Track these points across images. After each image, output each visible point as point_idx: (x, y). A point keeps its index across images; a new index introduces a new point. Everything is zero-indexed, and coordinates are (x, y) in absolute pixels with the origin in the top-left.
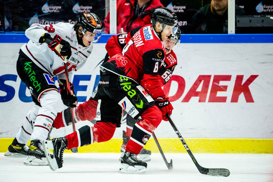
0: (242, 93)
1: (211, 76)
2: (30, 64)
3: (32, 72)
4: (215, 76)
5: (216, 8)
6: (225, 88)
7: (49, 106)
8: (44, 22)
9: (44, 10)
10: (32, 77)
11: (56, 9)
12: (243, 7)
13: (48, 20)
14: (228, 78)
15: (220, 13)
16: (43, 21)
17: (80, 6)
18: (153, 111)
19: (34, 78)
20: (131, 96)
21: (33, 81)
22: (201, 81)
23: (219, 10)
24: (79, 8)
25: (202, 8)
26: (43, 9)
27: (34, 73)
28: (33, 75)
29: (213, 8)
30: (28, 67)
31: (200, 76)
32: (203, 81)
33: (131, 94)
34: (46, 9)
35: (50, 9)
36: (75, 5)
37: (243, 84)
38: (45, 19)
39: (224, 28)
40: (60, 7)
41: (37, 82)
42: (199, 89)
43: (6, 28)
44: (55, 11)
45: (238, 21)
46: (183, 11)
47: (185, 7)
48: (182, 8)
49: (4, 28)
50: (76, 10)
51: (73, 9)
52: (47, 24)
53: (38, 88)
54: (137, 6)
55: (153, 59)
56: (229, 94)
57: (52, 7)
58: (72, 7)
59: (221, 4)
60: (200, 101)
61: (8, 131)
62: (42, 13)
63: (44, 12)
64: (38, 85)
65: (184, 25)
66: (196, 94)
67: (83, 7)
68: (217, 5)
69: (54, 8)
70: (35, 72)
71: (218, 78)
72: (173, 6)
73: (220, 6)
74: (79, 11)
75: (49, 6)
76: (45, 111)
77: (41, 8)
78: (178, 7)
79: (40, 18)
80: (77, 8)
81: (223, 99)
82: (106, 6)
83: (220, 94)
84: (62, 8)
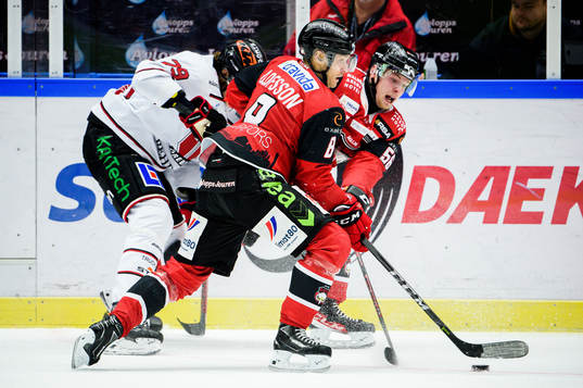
0: (577, 205)
1: (509, 168)
2: (108, 140)
3: (112, 160)
4: (518, 168)
5: (520, 25)
6: (539, 194)
7: (146, 230)
8: (158, 53)
9: (158, 29)
10: (112, 171)
11: (182, 26)
12: (579, 22)
13: (165, 49)
14: (545, 172)
15: (528, 35)
16: (156, 51)
17: (233, 19)
18: (330, 233)
19: (115, 172)
20: (287, 205)
21: (114, 179)
22: (487, 179)
23: (526, 29)
24: (231, 24)
25: (491, 26)
26: (155, 25)
27: (116, 161)
28: (115, 166)
29: (514, 25)
30: (104, 145)
31: (486, 168)
32: (492, 179)
33: (285, 200)
34: (161, 25)
35: (171, 27)
36: (222, 17)
37: (576, 185)
38: (159, 48)
39: (538, 68)
40: (191, 23)
41: (122, 181)
42: (485, 196)
43: (77, 66)
44: (180, 31)
45: (569, 52)
46: (450, 30)
47: (454, 23)
48: (447, 24)
49: (74, 65)
50: (225, 28)
51: (219, 25)
52: (163, 57)
53: (124, 193)
54: (354, 19)
55: (327, 129)
56: (547, 206)
57: (175, 22)
58: (217, 21)
59: (530, 15)
60: (486, 221)
61: (81, 283)
62: (154, 35)
63: (158, 32)
64: (125, 188)
65: (452, 60)
66: (479, 206)
67: (239, 23)
68: (522, 18)
69: (178, 23)
70: (119, 160)
71: (525, 173)
72: (430, 20)
73: (528, 20)
74: (231, 31)
75: (168, 19)
76: (140, 241)
77: (151, 25)
78: (441, 23)
79: (149, 46)
80: (226, 24)
81: (536, 218)
82: (289, 19)
83: (528, 206)
84: (195, 23)
